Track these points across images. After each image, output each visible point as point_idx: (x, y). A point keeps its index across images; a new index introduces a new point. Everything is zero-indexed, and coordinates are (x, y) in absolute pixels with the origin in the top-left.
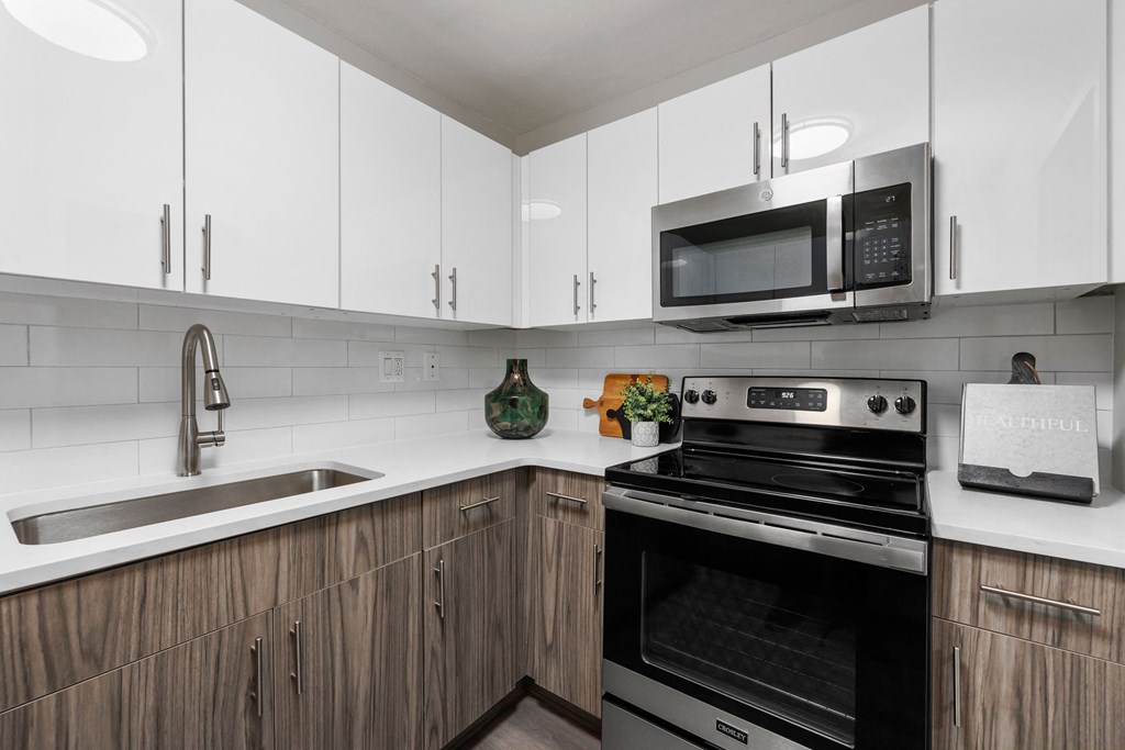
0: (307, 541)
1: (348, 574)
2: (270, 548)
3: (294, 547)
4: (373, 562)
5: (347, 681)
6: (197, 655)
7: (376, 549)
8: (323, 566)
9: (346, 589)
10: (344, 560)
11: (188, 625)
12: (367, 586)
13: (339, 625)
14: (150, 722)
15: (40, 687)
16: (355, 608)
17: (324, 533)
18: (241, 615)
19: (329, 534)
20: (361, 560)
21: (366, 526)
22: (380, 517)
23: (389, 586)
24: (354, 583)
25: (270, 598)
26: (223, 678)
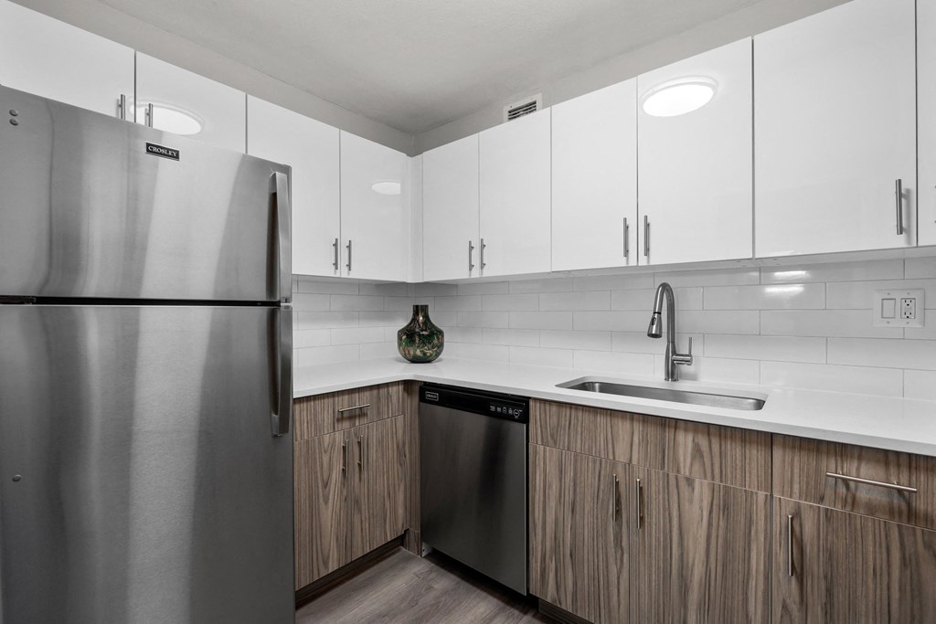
0: (652, 431)
1: (685, 471)
2: (627, 424)
3: (643, 431)
4: (709, 475)
5: (682, 554)
6: (590, 464)
7: (712, 465)
8: (664, 456)
9: (683, 483)
10: (681, 459)
11: (587, 446)
12: (702, 489)
13: (676, 506)
14: (572, 484)
15: (540, 443)
16: (691, 501)
17: (665, 431)
18: (611, 457)
19: (669, 434)
20: (697, 466)
21: (703, 441)
22: (717, 439)
23: (725, 504)
24: (690, 481)
25: (627, 456)
26: (602, 487)
